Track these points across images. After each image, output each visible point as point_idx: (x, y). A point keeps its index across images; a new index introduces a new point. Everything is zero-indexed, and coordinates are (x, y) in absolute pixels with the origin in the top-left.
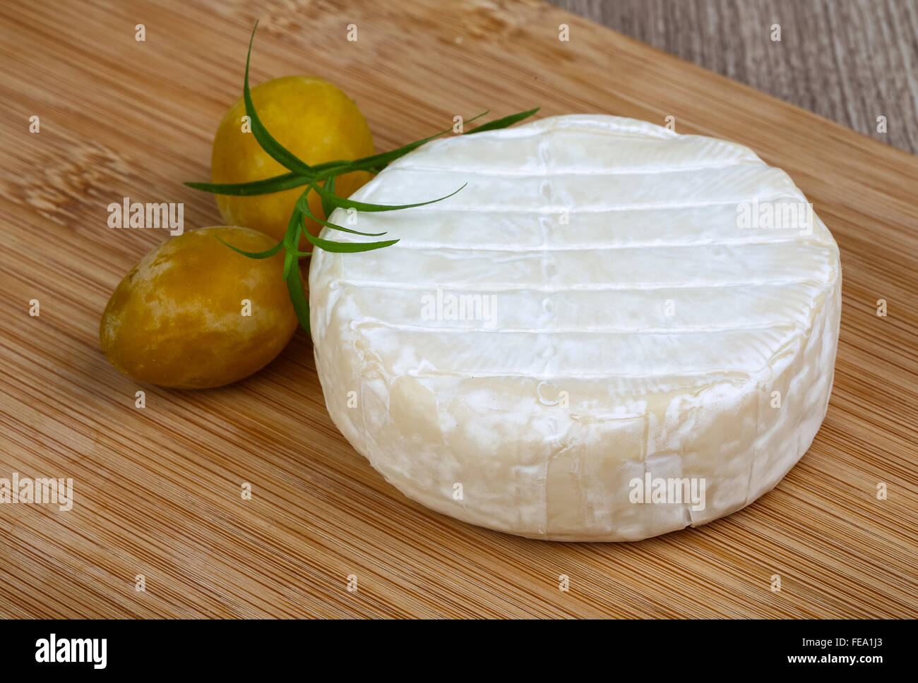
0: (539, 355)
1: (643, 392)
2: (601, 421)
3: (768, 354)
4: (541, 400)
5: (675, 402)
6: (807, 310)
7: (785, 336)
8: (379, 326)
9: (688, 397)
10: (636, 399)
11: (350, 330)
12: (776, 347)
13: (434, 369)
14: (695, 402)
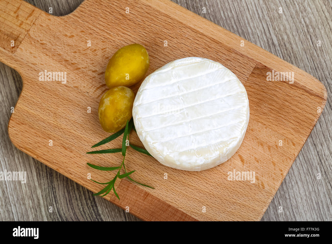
0: (193, 142)
1: (217, 148)
2: (211, 158)
3: (240, 130)
4: (197, 156)
5: (225, 149)
6: (245, 116)
7: (242, 124)
8: (157, 142)
9: (227, 147)
10: (216, 151)
11: (151, 145)
12: (241, 128)
13: (172, 152)
14: (229, 148)
